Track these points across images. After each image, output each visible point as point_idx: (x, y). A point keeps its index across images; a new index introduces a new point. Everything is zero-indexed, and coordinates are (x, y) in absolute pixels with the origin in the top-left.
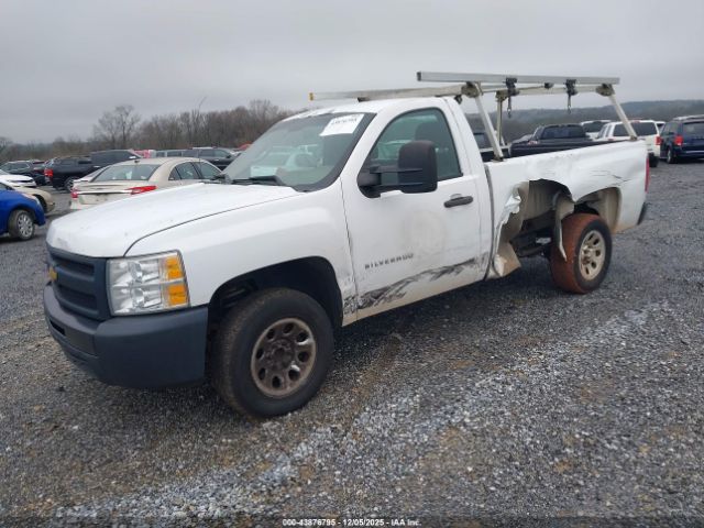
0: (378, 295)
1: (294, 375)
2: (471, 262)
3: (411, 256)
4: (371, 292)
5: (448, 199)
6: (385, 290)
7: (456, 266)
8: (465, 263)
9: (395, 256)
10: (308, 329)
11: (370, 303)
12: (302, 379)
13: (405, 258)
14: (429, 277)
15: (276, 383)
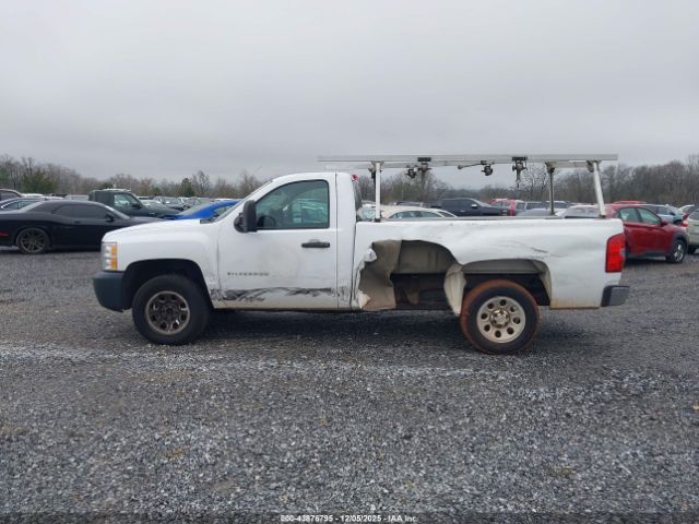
0: (240, 294)
1: (176, 326)
2: (328, 290)
3: (267, 274)
4: (233, 291)
5: (306, 241)
6: (245, 292)
7: (312, 290)
8: (321, 290)
9: (253, 271)
10: (185, 301)
11: (234, 299)
12: (180, 329)
13: (261, 274)
14: (285, 292)
15: (163, 327)
